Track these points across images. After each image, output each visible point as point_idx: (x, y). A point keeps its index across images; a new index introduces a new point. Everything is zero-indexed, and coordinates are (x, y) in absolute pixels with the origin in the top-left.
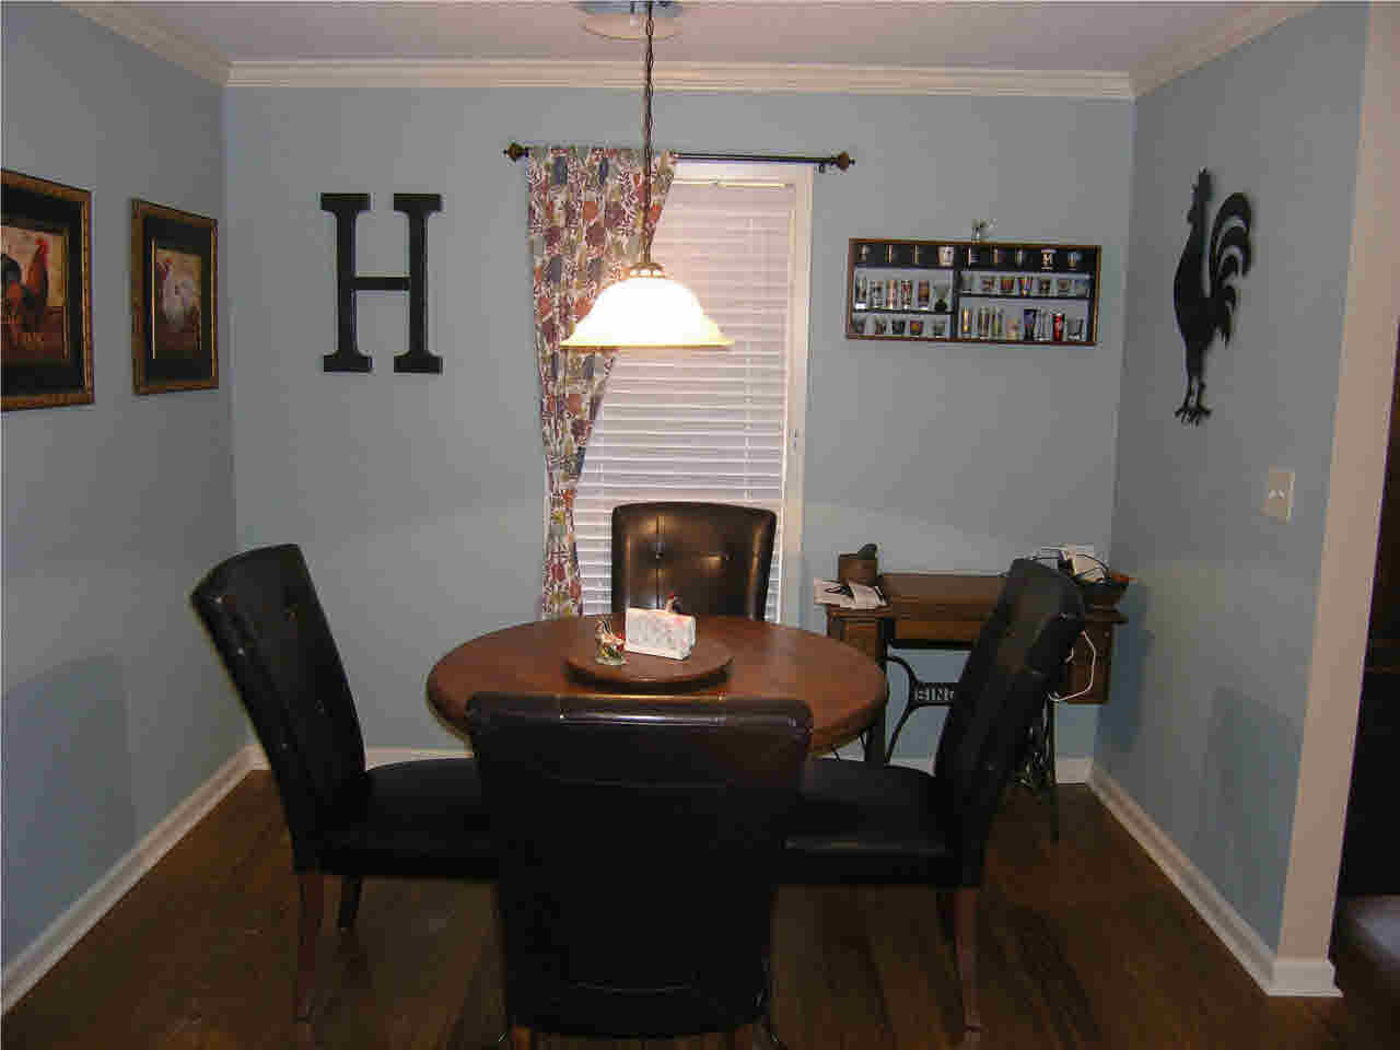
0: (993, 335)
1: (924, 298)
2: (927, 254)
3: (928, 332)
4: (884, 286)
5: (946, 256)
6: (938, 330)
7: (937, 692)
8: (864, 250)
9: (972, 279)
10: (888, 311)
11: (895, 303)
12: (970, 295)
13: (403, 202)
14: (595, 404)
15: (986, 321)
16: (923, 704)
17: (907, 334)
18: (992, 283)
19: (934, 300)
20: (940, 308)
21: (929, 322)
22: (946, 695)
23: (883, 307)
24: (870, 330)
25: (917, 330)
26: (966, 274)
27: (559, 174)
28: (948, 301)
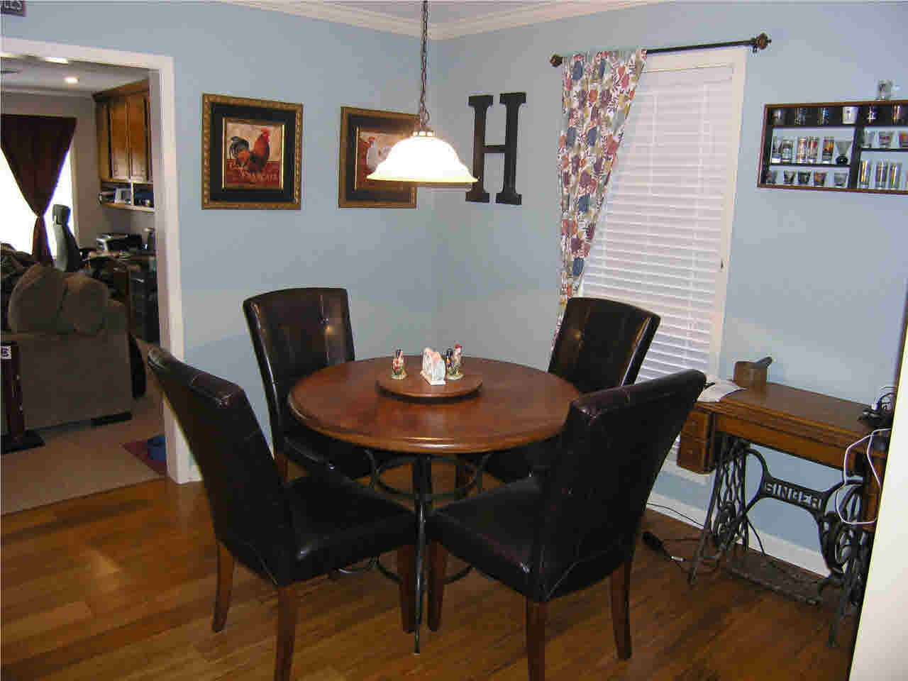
0: (890, 185)
1: (828, 152)
2: (834, 114)
3: (830, 183)
4: (795, 144)
5: (850, 115)
6: (837, 180)
7: (783, 490)
8: (778, 114)
9: (872, 134)
10: (797, 165)
11: (804, 158)
12: (870, 149)
13: (505, 98)
14: (590, 231)
15: (884, 173)
16: (769, 495)
17: (811, 183)
18: (889, 138)
19: (836, 154)
20: (841, 162)
21: (831, 173)
22: (790, 493)
23: (794, 161)
24: (780, 180)
25: (821, 180)
26: (867, 130)
27: (578, 72)
28: (849, 154)
